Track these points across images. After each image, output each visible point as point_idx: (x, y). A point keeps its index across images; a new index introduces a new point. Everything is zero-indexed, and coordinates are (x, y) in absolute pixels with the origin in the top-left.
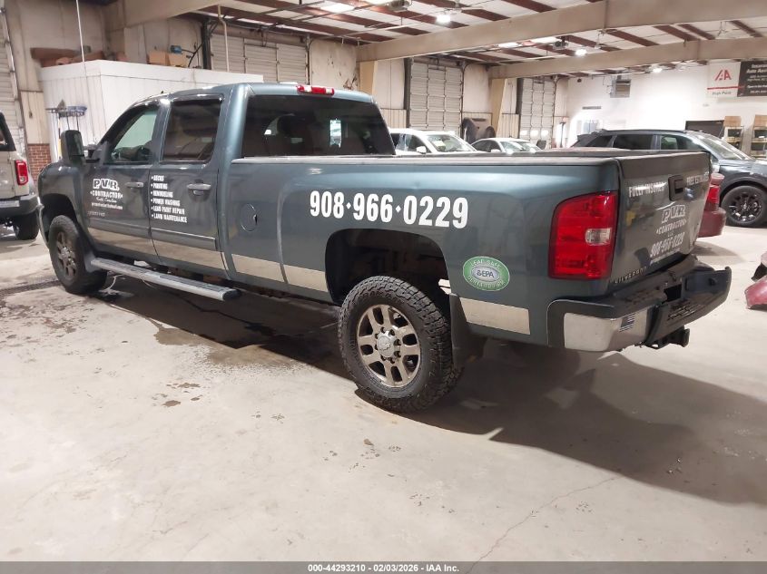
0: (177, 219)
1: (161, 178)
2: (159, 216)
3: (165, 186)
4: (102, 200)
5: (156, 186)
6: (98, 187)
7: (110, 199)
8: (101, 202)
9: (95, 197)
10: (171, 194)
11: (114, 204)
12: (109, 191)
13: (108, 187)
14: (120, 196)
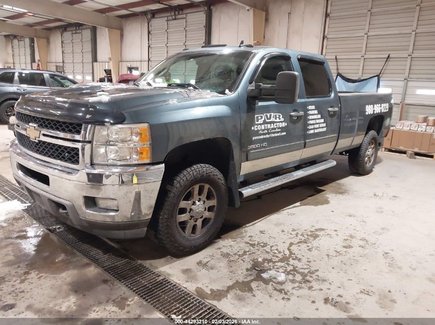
0: (321, 130)
1: (313, 107)
2: (312, 132)
3: (316, 112)
4: (266, 131)
5: (310, 112)
6: (261, 121)
7: (275, 129)
8: (265, 134)
9: (258, 131)
10: (319, 116)
11: (278, 132)
12: (273, 122)
13: (273, 119)
14: (284, 125)
